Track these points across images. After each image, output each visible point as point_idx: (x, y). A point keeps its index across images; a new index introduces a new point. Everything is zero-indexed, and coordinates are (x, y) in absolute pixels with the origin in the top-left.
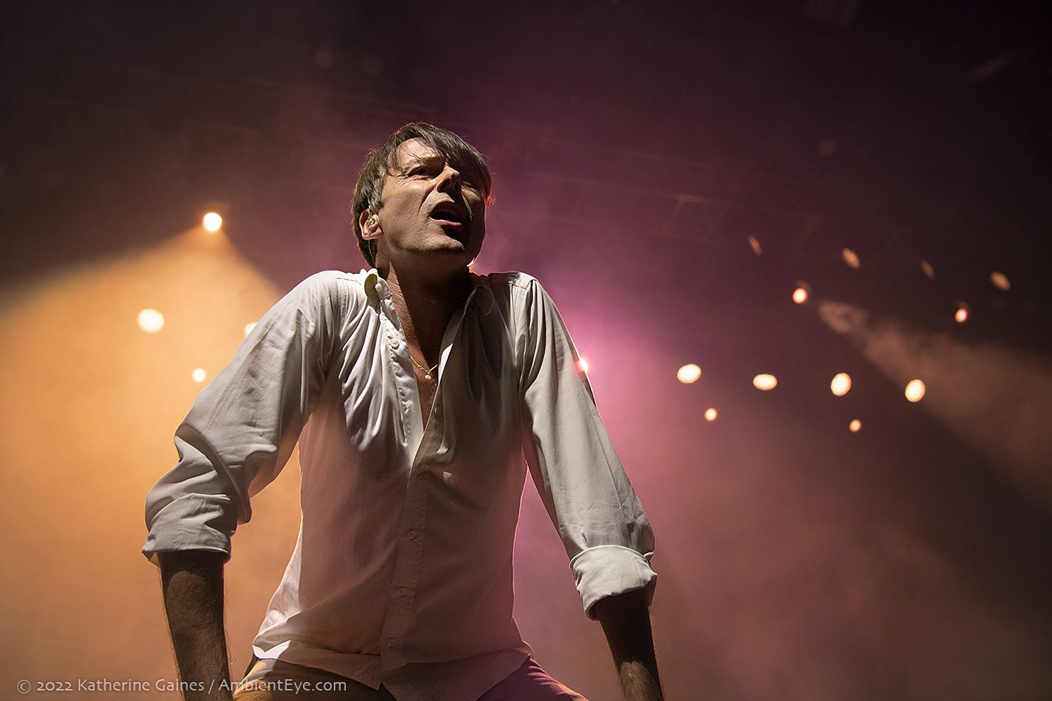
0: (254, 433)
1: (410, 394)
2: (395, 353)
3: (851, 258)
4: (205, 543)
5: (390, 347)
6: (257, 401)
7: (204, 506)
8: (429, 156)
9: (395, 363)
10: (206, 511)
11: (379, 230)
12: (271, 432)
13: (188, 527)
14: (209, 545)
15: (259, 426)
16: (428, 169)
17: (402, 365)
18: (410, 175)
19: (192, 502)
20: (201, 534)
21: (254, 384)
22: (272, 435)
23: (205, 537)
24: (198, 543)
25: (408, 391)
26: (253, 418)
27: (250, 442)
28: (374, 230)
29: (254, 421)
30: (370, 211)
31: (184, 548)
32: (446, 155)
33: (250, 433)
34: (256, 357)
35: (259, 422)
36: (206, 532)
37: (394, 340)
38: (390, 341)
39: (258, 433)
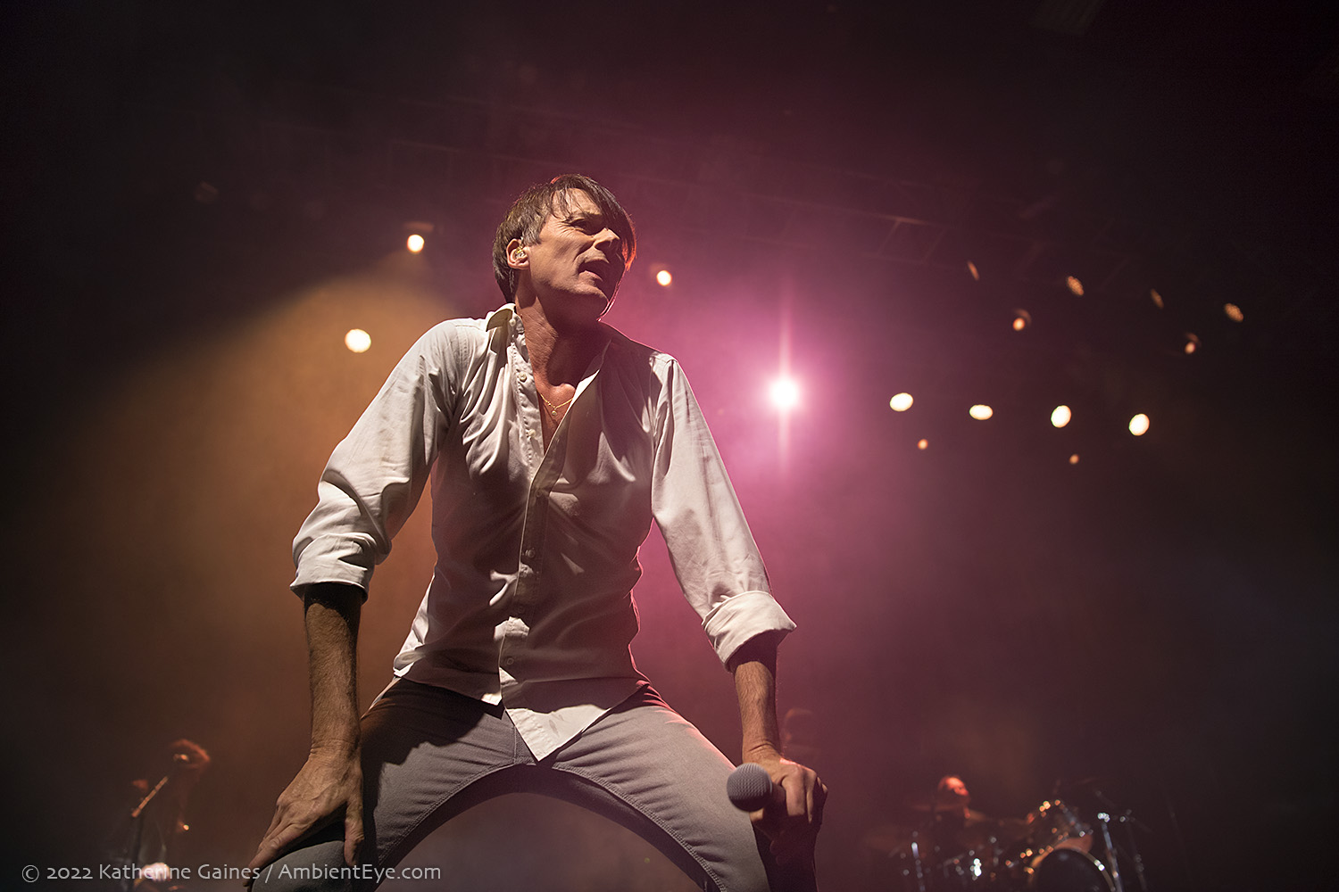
0: (387, 467)
1: (534, 423)
2: (522, 385)
3: (1075, 285)
4: (338, 577)
5: (518, 380)
6: (389, 440)
7: (338, 544)
8: (591, 212)
9: (521, 394)
10: (340, 548)
11: (526, 263)
12: (403, 466)
13: (323, 562)
14: (342, 578)
15: (392, 462)
16: (588, 225)
17: (528, 396)
18: (572, 225)
19: (328, 541)
20: (334, 569)
21: (386, 425)
22: (404, 468)
23: (338, 571)
24: (331, 576)
25: (531, 420)
26: (386, 454)
27: (385, 475)
28: (523, 261)
29: (387, 457)
30: (523, 242)
31: (319, 581)
32: (608, 217)
33: (384, 467)
34: (386, 402)
35: (391, 458)
36: (340, 566)
37: (522, 373)
38: (518, 374)
39: (391, 468)
